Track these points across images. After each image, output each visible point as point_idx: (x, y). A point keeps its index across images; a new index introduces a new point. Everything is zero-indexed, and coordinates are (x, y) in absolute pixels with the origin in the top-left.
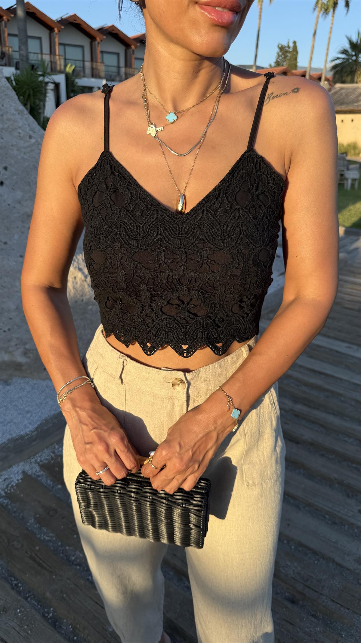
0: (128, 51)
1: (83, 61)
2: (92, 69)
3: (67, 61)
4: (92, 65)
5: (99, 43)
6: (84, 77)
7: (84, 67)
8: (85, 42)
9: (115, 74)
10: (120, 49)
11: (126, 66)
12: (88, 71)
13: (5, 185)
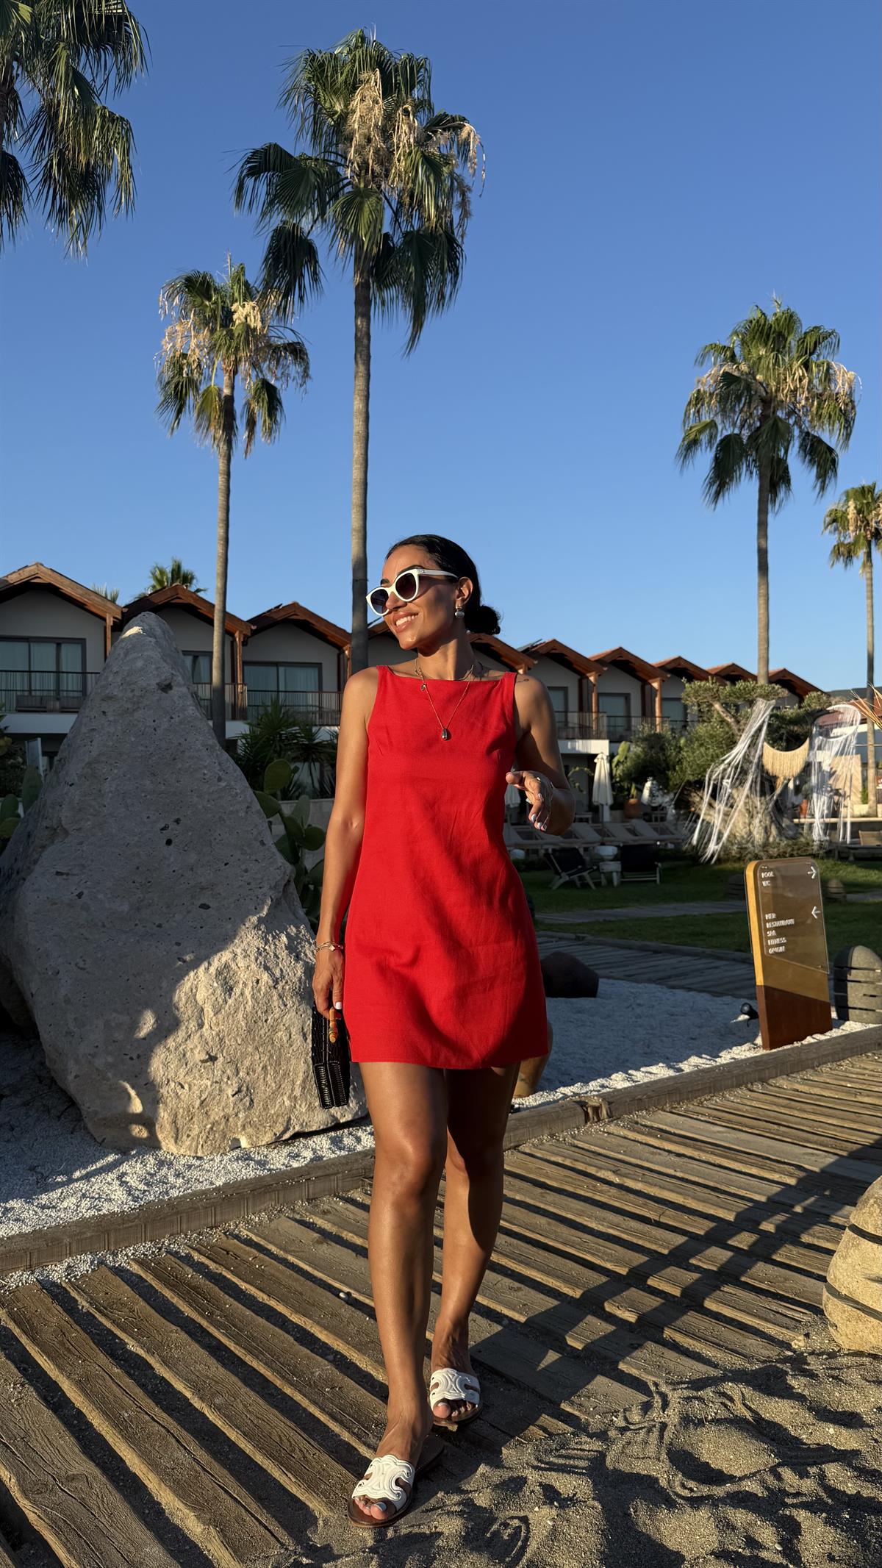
10: (570, 681)
13: (173, 844)
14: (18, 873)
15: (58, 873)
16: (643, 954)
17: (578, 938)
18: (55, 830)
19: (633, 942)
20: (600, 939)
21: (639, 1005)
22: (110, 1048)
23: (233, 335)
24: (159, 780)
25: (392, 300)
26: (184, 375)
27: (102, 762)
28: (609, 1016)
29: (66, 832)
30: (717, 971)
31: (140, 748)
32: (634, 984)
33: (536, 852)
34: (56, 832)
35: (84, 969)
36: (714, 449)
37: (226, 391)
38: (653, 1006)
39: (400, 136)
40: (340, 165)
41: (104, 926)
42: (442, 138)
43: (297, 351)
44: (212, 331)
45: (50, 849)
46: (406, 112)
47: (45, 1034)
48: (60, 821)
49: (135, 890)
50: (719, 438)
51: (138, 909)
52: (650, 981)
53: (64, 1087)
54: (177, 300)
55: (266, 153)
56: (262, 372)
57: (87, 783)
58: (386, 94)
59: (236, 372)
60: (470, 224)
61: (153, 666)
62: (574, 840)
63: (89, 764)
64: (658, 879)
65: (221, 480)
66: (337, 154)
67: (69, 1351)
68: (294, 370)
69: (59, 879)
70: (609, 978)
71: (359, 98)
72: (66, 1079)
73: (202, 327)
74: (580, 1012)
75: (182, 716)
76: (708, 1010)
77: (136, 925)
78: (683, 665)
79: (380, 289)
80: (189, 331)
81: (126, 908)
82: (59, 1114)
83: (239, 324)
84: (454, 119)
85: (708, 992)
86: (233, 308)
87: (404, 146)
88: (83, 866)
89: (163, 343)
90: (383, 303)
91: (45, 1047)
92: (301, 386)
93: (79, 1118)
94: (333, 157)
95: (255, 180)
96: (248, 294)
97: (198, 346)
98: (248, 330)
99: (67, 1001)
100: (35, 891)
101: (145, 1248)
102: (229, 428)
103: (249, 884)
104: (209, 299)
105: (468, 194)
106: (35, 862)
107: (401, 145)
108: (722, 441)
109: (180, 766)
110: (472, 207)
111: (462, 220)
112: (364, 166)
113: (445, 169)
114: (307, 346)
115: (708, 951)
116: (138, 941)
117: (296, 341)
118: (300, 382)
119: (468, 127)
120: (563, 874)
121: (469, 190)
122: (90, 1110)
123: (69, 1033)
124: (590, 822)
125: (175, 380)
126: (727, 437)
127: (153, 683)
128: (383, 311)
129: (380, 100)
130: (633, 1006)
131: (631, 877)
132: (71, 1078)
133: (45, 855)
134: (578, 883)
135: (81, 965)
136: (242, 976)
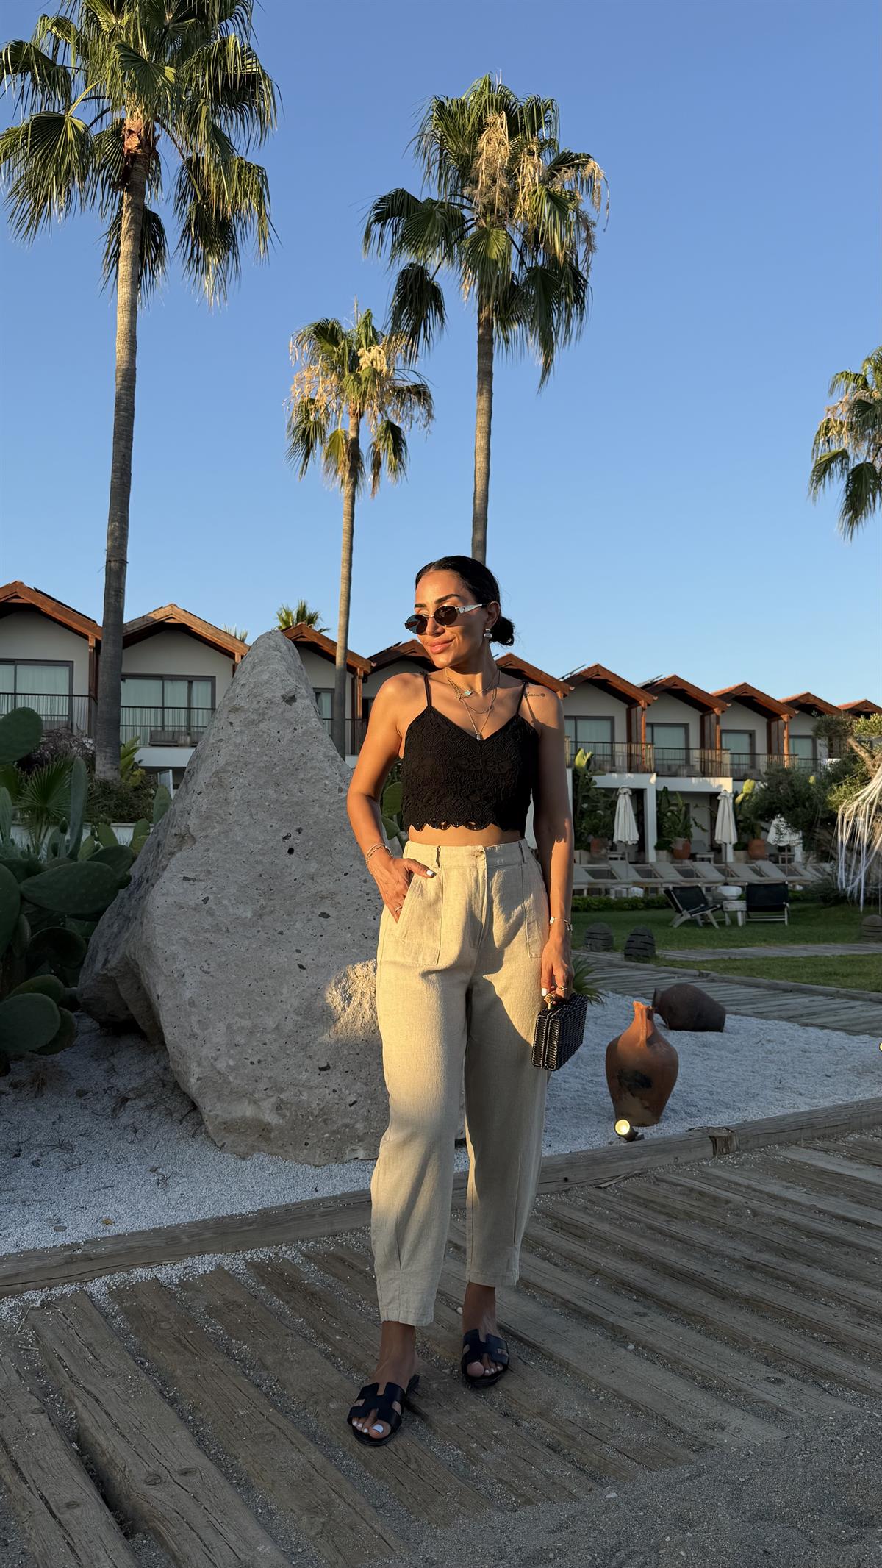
0: (707, 718)
1: (612, 742)
2: (630, 755)
3: (579, 745)
4: (629, 749)
5: (644, 709)
6: (611, 772)
7: (612, 755)
8: (617, 710)
9: (683, 762)
10: (691, 717)
11: (703, 746)
12: (621, 760)
13: (295, 853)
14: (147, 881)
15: (185, 878)
16: (772, 992)
17: (701, 975)
18: (183, 837)
19: (760, 980)
20: (725, 976)
21: (769, 1041)
22: (232, 1052)
23: (360, 379)
24: (282, 790)
25: (516, 338)
26: (312, 420)
27: (229, 771)
28: (737, 1051)
29: (194, 839)
30: (852, 1011)
31: (265, 758)
32: (763, 1021)
33: (655, 890)
34: (184, 838)
35: (208, 973)
36: (846, 479)
37: (352, 435)
38: (784, 1043)
39: (525, 176)
40: (464, 207)
41: (228, 931)
42: (567, 177)
43: (420, 393)
44: (341, 376)
45: (178, 855)
46: (531, 153)
47: (170, 1035)
48: (188, 828)
49: (257, 897)
50: (852, 467)
51: (261, 916)
52: (780, 1018)
53: (187, 1091)
54: (306, 346)
55: (393, 199)
56: (386, 416)
57: (214, 792)
58: (512, 134)
59: (361, 414)
60: (595, 259)
61: (278, 679)
62: (695, 879)
63: (217, 773)
64: (786, 919)
65: (345, 521)
66: (463, 197)
67: (186, 1347)
68: (418, 411)
69: (186, 884)
70: (736, 1014)
71: (485, 141)
72: (189, 1081)
73: (329, 372)
74: (705, 1046)
75: (305, 727)
76: (844, 1048)
77: (259, 931)
78: (812, 701)
79: (504, 328)
80: (318, 375)
81: (249, 914)
82: (180, 1118)
83: (366, 368)
84: (578, 157)
85: (845, 1030)
86: (359, 353)
87: (528, 186)
88: (209, 872)
89: (292, 389)
90: (507, 341)
91: (170, 1048)
92: (425, 426)
93: (201, 1123)
94: (458, 200)
95: (382, 225)
96: (373, 339)
97: (325, 391)
98: (375, 373)
99: (192, 1004)
100: (163, 895)
101: (263, 1254)
102: (355, 471)
103: (368, 894)
104: (337, 344)
105: (593, 229)
106: (164, 869)
107: (526, 185)
108: (854, 470)
109: (301, 776)
110: (597, 242)
111: (587, 254)
112: (490, 208)
113: (570, 205)
114: (430, 387)
115: (843, 991)
116: (260, 947)
117: (420, 383)
118: (424, 422)
119: (592, 163)
120: (684, 912)
121: (594, 225)
122: (211, 1114)
123: (193, 1035)
124: (712, 862)
125: (303, 426)
126: (859, 466)
127: (278, 694)
128: (507, 349)
129: (506, 142)
130: (763, 1042)
131: (757, 917)
132: (193, 1080)
133: (173, 861)
134: (700, 922)
135: (206, 968)
136: (360, 985)
